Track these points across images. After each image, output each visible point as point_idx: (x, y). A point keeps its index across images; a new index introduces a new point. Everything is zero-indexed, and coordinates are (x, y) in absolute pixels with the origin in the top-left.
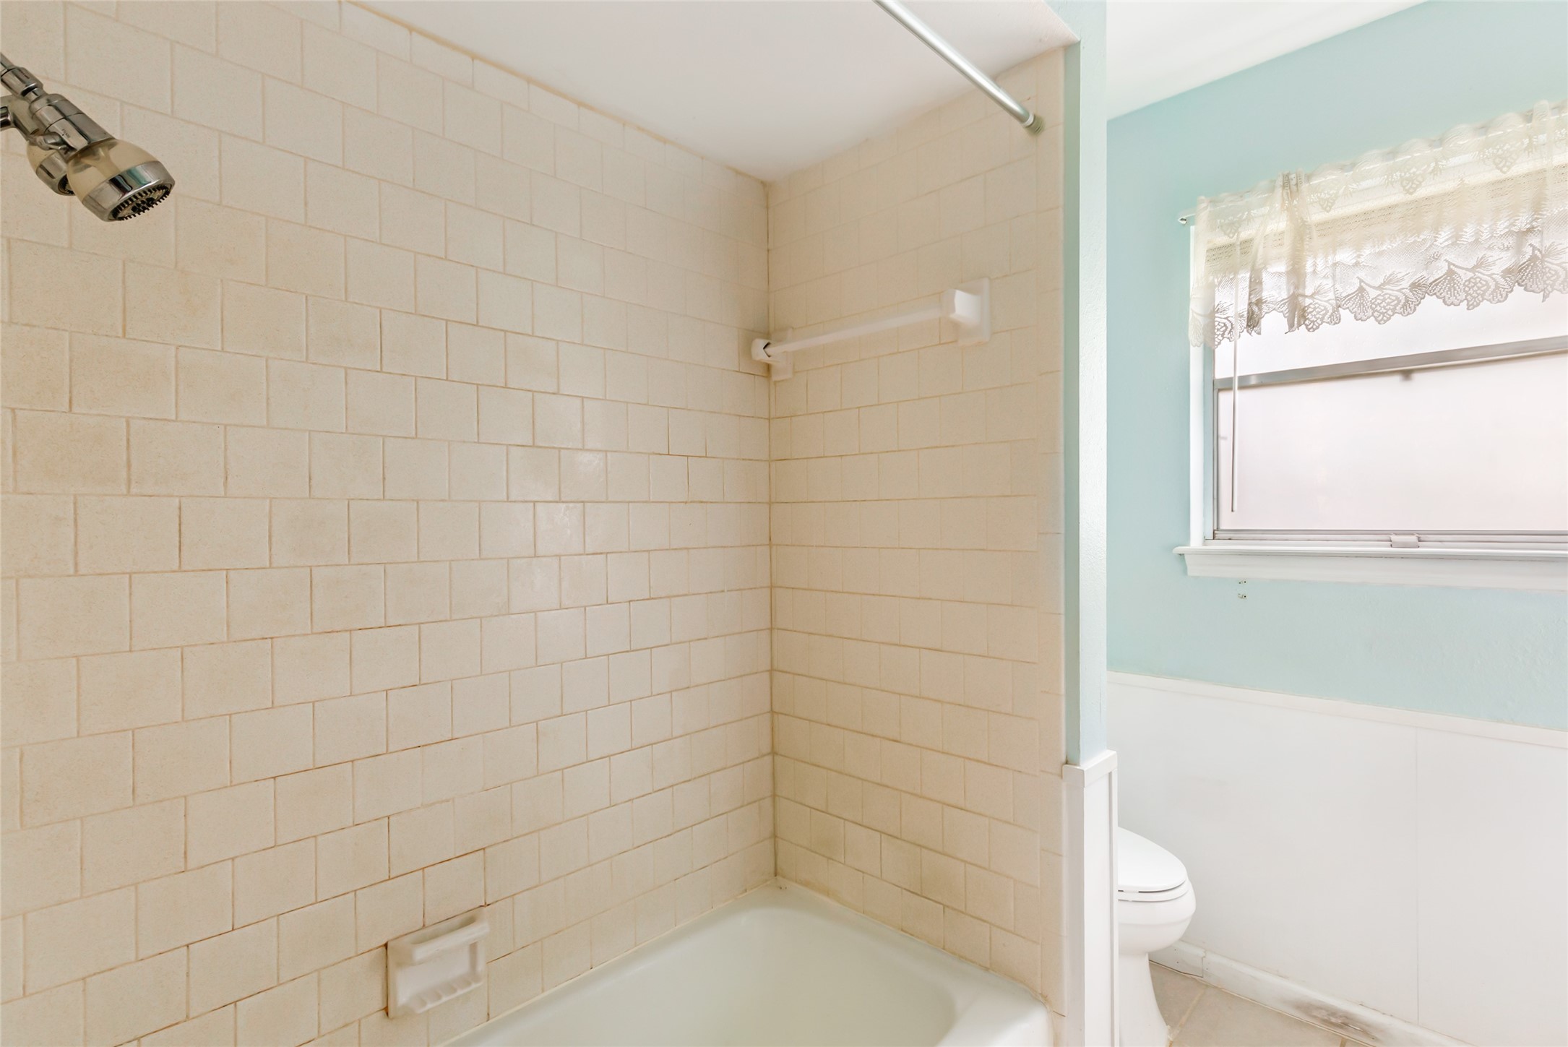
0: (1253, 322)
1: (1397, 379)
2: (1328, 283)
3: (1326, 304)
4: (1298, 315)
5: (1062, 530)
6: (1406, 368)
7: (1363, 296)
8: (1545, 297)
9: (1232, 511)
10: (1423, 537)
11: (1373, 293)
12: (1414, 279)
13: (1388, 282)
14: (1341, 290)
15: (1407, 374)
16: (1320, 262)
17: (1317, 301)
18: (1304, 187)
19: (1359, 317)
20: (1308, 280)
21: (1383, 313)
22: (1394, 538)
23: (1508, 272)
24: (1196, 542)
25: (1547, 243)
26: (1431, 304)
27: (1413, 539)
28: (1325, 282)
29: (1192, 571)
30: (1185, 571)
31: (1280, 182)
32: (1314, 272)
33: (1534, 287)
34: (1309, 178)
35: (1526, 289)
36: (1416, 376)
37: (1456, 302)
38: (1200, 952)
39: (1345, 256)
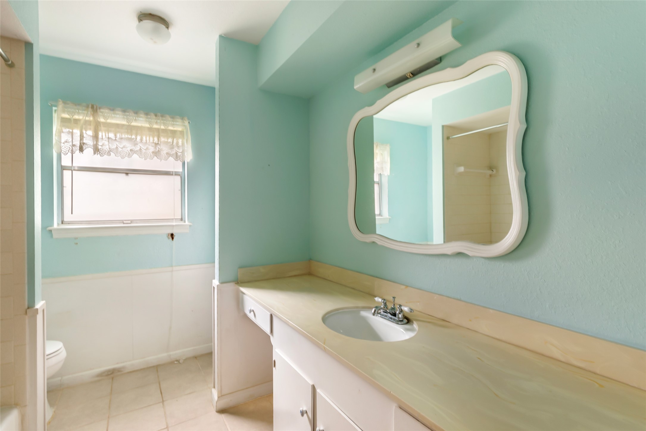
0: (81, 149)
1: (124, 175)
2: (107, 143)
3: (106, 149)
4: (96, 150)
5: (26, 221)
6: (127, 172)
7: (117, 149)
8: (161, 161)
9: (72, 213)
10: (132, 221)
11: (120, 149)
12: (130, 149)
13: (124, 147)
14: (111, 146)
15: (127, 174)
16: (104, 134)
17: (103, 147)
18: (98, 111)
19: (116, 155)
20: (100, 140)
21: (123, 156)
22: (124, 222)
23: (153, 152)
24: (55, 226)
25: (161, 147)
26: (135, 156)
27: (130, 222)
28: (105, 142)
29: (55, 235)
30: (52, 236)
31: (90, 106)
32: (102, 138)
33: (159, 158)
34: (100, 108)
35: (157, 158)
36: (129, 175)
37: (142, 157)
38: (59, 378)
39: (112, 135)
